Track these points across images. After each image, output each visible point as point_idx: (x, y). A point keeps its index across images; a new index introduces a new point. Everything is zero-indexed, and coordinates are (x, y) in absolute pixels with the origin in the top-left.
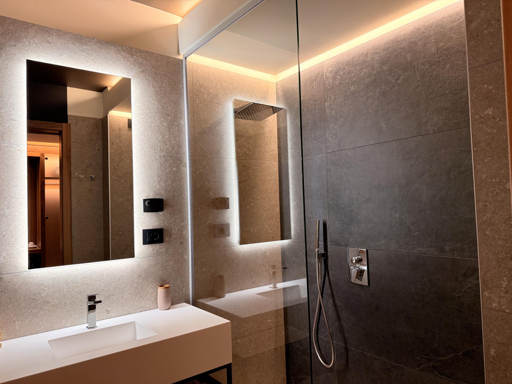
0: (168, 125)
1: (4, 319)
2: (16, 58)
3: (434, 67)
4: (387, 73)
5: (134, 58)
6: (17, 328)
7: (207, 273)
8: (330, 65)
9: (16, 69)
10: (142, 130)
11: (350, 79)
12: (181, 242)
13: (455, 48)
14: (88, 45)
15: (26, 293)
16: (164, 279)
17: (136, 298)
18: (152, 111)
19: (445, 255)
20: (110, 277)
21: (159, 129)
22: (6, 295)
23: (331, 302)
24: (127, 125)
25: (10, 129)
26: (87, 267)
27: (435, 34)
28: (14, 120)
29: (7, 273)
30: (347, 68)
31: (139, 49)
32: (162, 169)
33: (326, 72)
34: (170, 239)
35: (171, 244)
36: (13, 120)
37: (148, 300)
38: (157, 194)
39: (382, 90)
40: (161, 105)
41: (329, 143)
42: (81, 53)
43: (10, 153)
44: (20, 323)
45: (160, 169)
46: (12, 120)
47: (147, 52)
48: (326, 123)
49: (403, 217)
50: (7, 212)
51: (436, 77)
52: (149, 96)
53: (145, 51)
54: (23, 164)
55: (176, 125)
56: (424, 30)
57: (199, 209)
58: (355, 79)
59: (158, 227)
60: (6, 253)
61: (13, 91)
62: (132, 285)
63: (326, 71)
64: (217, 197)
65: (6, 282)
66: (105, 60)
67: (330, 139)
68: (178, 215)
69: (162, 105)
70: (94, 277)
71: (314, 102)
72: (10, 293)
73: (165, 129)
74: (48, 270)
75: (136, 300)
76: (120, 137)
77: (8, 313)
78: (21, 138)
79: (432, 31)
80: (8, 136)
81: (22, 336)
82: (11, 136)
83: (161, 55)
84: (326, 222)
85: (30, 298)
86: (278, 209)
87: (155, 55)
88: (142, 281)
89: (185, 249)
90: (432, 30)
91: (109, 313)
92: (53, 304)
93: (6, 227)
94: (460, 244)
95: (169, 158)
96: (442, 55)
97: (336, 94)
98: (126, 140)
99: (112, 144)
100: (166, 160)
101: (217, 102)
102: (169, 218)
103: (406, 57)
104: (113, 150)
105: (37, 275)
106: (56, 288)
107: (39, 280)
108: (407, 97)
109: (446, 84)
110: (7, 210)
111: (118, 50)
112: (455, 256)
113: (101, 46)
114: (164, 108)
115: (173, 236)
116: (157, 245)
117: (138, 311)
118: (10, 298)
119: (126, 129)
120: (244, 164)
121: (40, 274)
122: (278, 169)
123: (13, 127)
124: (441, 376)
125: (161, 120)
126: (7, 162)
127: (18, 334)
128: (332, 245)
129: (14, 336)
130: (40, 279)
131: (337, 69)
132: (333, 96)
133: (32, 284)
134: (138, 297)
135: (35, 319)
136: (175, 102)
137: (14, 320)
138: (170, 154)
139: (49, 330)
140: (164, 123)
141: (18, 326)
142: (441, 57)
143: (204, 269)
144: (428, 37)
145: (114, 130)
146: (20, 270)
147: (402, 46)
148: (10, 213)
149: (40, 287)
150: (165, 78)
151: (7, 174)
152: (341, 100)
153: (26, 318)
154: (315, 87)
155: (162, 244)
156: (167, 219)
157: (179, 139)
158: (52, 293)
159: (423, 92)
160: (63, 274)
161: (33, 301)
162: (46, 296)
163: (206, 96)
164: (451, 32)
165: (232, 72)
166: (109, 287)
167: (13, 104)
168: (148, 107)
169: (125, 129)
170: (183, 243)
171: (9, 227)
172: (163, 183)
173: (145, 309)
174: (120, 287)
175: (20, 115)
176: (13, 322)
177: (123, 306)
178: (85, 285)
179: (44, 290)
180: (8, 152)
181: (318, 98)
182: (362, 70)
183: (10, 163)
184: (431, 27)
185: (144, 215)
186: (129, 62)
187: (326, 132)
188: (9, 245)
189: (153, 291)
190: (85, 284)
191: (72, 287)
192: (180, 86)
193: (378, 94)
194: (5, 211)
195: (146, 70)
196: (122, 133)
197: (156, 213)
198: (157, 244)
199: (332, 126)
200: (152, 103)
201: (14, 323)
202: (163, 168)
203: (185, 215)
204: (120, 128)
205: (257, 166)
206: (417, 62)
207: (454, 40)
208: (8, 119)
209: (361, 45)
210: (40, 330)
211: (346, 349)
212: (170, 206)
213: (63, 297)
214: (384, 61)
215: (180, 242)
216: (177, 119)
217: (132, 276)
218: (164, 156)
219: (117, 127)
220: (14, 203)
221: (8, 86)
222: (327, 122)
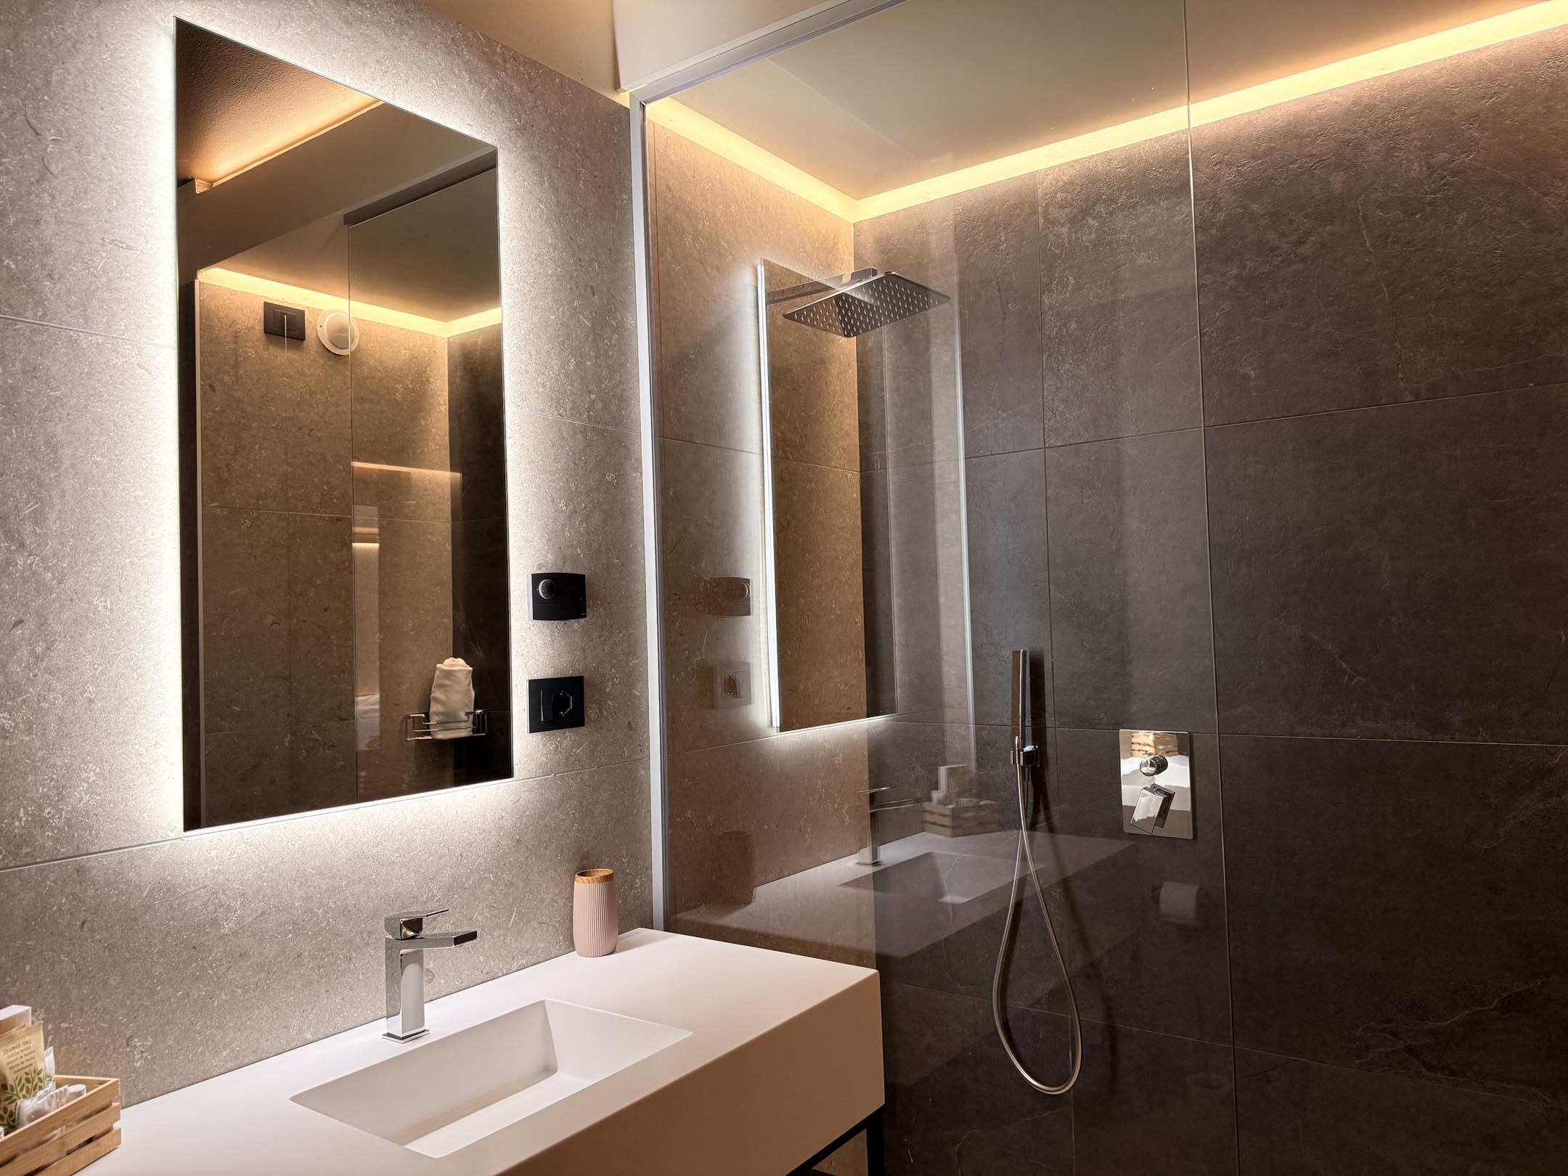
0: (592, 323)
1: (92, 1032)
2: (132, 5)
3: (1417, 216)
4: (1264, 222)
5: (498, 78)
6: (138, 1065)
7: (696, 826)
8: (1061, 184)
9: (130, 50)
10: (523, 332)
11: (1134, 231)
12: (629, 723)
13: (1484, 169)
14: (365, 4)
15: (168, 925)
16: (586, 849)
17: (509, 921)
18: (550, 272)
19: (1449, 736)
20: (436, 852)
21: (569, 336)
22: (97, 937)
23: (1058, 897)
24: (262, 324)
25: (110, 280)
26: (366, 818)
27: (1422, 126)
28: (125, 245)
29: (102, 849)
30: (1124, 197)
31: (511, 50)
32: (577, 474)
33: (1047, 205)
34: (601, 712)
35: (602, 728)
36: (121, 245)
37: (543, 925)
38: (564, 559)
39: (1247, 270)
40: (573, 255)
41: (1055, 417)
42: (345, 28)
43: (111, 376)
44: (149, 1044)
45: (573, 473)
46: (116, 245)
47: (534, 64)
48: (1045, 357)
49: (1314, 636)
50: (100, 608)
51: (1426, 246)
52: (541, 217)
53: (530, 59)
54: (155, 423)
55: (612, 325)
56: (1388, 111)
57: (676, 614)
58: (1151, 232)
59: (569, 673)
60: (98, 770)
61: (119, 131)
62: (499, 874)
63: (1046, 202)
64: (719, 574)
65: (98, 883)
66: (415, 68)
67: (1057, 408)
68: (620, 632)
69: (577, 253)
70: (386, 852)
71: (999, 290)
72: (112, 927)
73: (585, 336)
74: (240, 833)
75: (510, 926)
76: (236, 367)
77: (105, 1010)
78: (150, 321)
79: (1412, 118)
80: (105, 307)
81: (157, 1094)
82: (115, 307)
83: (573, 82)
84: (1043, 655)
85: (181, 943)
86: (860, 620)
87: (557, 79)
88: (527, 859)
89: (640, 746)
90: (1411, 115)
91: (432, 980)
92: (259, 961)
93: (96, 666)
94: (1495, 707)
95: (595, 438)
96: (1445, 185)
97: (1081, 271)
98: (256, 380)
99: (207, 387)
100: (589, 444)
101: (717, 265)
102: (598, 641)
103: (1329, 182)
104: (213, 411)
105: (207, 851)
106: (269, 900)
107: (212, 871)
108: (1330, 296)
109: (1458, 266)
110: (102, 599)
111: (453, 39)
112: (1479, 738)
113: (403, 16)
114: (583, 264)
115: (609, 702)
116: (568, 734)
117: (515, 966)
118: (111, 948)
119: (257, 340)
120: (782, 474)
121: (214, 849)
122: (859, 493)
123: (121, 273)
124: (1432, 1074)
125: (575, 305)
126: (99, 410)
127: (140, 1086)
128: (1063, 725)
129: (128, 1096)
130: (216, 868)
131: (1088, 199)
132: (1070, 278)
133: (188, 890)
134: (516, 916)
135: (200, 1023)
136: (610, 250)
137: (129, 1033)
138: (599, 423)
139: (247, 1061)
140: (583, 315)
141: (142, 1056)
142: (1439, 192)
143: (688, 814)
144: (1399, 133)
145: (217, 337)
146: (149, 837)
147: (1314, 151)
148: (111, 610)
149: (217, 898)
150: (585, 161)
151: (101, 456)
152: (1101, 292)
153: (169, 1022)
154: (1003, 247)
155: (580, 729)
156: (591, 643)
157: (620, 376)
158: (255, 919)
159: (1384, 286)
160: (289, 844)
161: (192, 952)
162: (235, 933)
163: (689, 240)
164: (1471, 124)
165: (752, 173)
166: (431, 885)
167: (120, 183)
168: (539, 255)
169: (254, 340)
170: (636, 727)
171: (108, 666)
172: (581, 523)
173: (535, 959)
174: (465, 884)
175: (144, 229)
176: (125, 1041)
177: (473, 953)
178: (359, 884)
179: (229, 909)
180: (103, 370)
181: (1014, 279)
182: (1177, 208)
183: (113, 415)
184: (1408, 105)
185: (532, 628)
186: (486, 90)
187: (1045, 387)
188: (107, 737)
189: (557, 891)
190: (359, 881)
191: (321, 894)
192: (624, 196)
193: (1233, 282)
194: (95, 603)
195: (533, 126)
196: (243, 351)
197: (563, 622)
198: (568, 730)
199: (1067, 366)
200: (550, 242)
201: (128, 1045)
202: (579, 470)
203: (637, 632)
204: (236, 332)
205: (811, 481)
206: (1364, 200)
207: (1481, 148)
208: (103, 239)
209: (1173, 134)
210: (216, 1066)
211: (1111, 1031)
212: (601, 601)
213: (290, 932)
214: (1252, 190)
215: (627, 722)
216: (615, 307)
217: (498, 845)
218: (584, 431)
219: (227, 329)
220: (125, 573)
221: (102, 109)
222: (1047, 353)
